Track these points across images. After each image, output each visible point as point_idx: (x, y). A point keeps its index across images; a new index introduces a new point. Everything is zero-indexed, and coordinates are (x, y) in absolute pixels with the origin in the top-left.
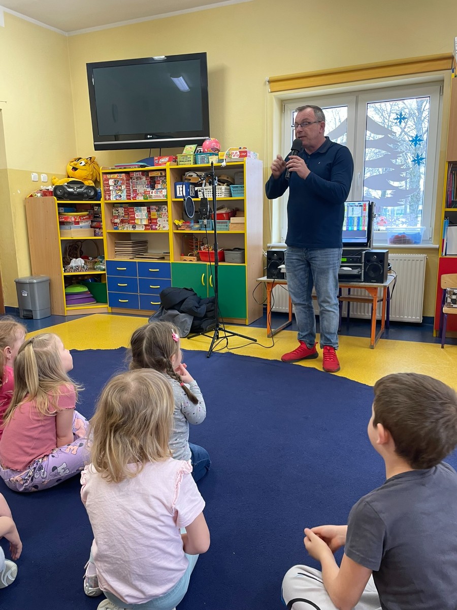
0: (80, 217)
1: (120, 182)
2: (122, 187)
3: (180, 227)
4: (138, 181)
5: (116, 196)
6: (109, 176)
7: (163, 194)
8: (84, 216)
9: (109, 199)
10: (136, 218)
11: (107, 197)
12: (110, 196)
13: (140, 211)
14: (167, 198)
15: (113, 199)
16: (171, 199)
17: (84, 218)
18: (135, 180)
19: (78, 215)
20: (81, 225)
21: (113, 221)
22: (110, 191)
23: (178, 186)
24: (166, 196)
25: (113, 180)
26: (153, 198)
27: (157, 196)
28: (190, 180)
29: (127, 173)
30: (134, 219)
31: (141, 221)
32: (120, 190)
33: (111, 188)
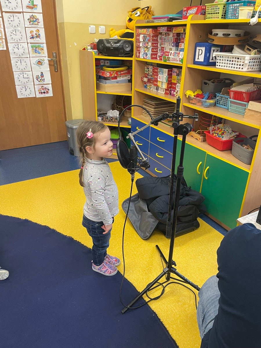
0: (117, 72)
1: (148, 38)
2: (149, 44)
3: (192, 100)
4: (166, 38)
5: (143, 54)
6: (141, 31)
7: (180, 57)
8: (122, 71)
9: (139, 56)
10: (159, 80)
11: (138, 54)
12: (139, 53)
13: (163, 73)
14: (182, 63)
15: (141, 58)
16: (187, 64)
17: (122, 73)
18: (164, 36)
19: (115, 71)
20: (118, 79)
21: (142, 79)
22: (140, 47)
23: (198, 48)
24: (182, 60)
25: (142, 36)
26: (171, 62)
27: (174, 60)
28: (213, 40)
29: (155, 28)
30: (157, 81)
31: (162, 84)
32: (147, 47)
33: (141, 45)
